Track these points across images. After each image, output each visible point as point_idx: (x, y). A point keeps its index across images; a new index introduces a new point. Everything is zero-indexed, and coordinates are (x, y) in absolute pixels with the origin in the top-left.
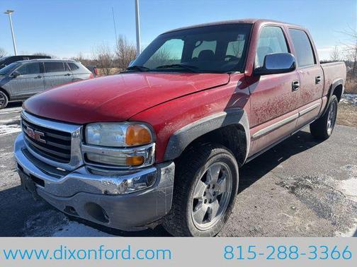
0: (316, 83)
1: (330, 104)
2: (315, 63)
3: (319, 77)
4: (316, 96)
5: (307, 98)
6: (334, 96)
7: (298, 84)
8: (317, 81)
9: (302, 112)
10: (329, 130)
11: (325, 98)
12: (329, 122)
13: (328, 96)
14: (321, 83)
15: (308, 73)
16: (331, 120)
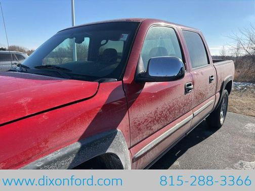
0: (210, 82)
1: (223, 98)
2: (209, 63)
3: (212, 77)
4: (209, 95)
5: (201, 98)
6: (226, 91)
7: (192, 87)
8: (211, 81)
9: (196, 112)
10: (222, 120)
11: (218, 94)
12: (222, 113)
13: (221, 92)
14: (214, 82)
15: (202, 73)
16: (223, 110)
